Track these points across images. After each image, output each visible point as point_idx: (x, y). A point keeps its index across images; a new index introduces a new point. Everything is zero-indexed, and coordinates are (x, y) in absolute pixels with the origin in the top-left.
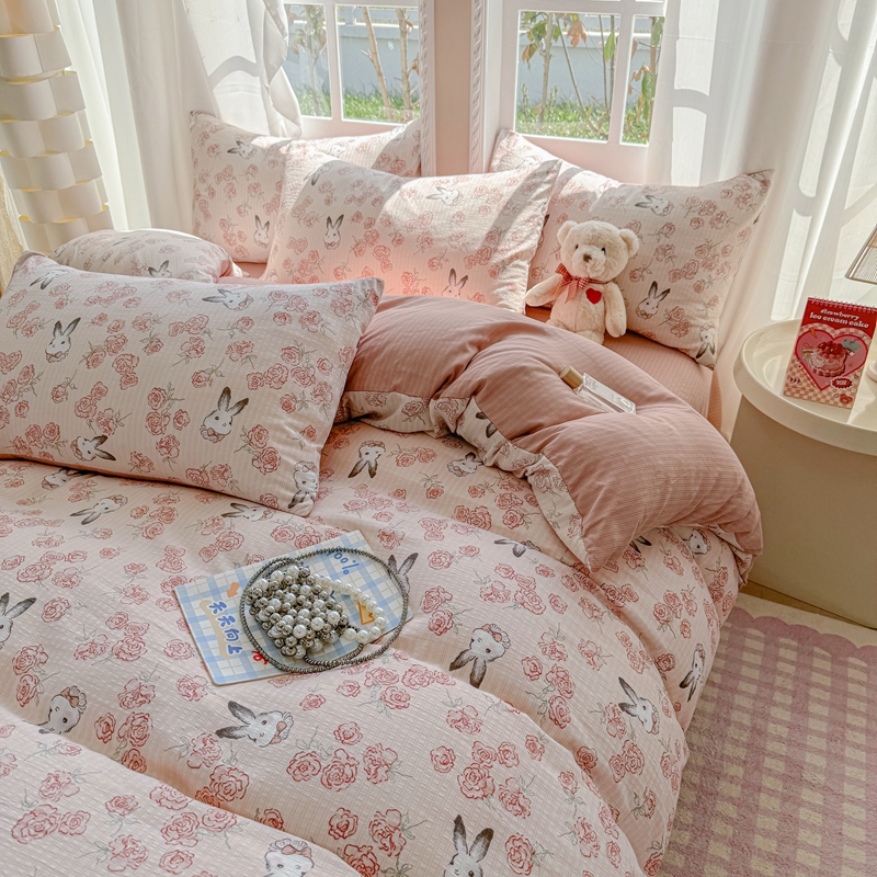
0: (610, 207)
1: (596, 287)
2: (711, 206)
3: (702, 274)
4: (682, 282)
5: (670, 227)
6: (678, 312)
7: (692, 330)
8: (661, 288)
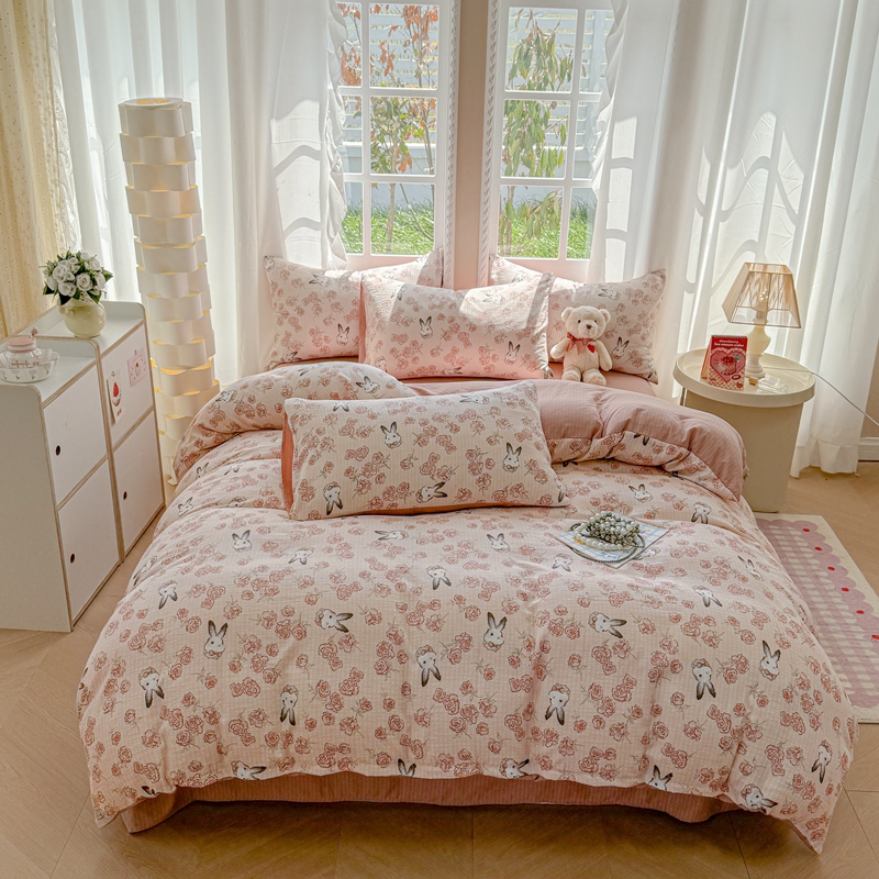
0: (583, 298)
1: (592, 343)
2: (639, 293)
3: (644, 330)
4: (634, 336)
5: (622, 305)
6: (635, 353)
7: (644, 362)
8: (624, 341)
